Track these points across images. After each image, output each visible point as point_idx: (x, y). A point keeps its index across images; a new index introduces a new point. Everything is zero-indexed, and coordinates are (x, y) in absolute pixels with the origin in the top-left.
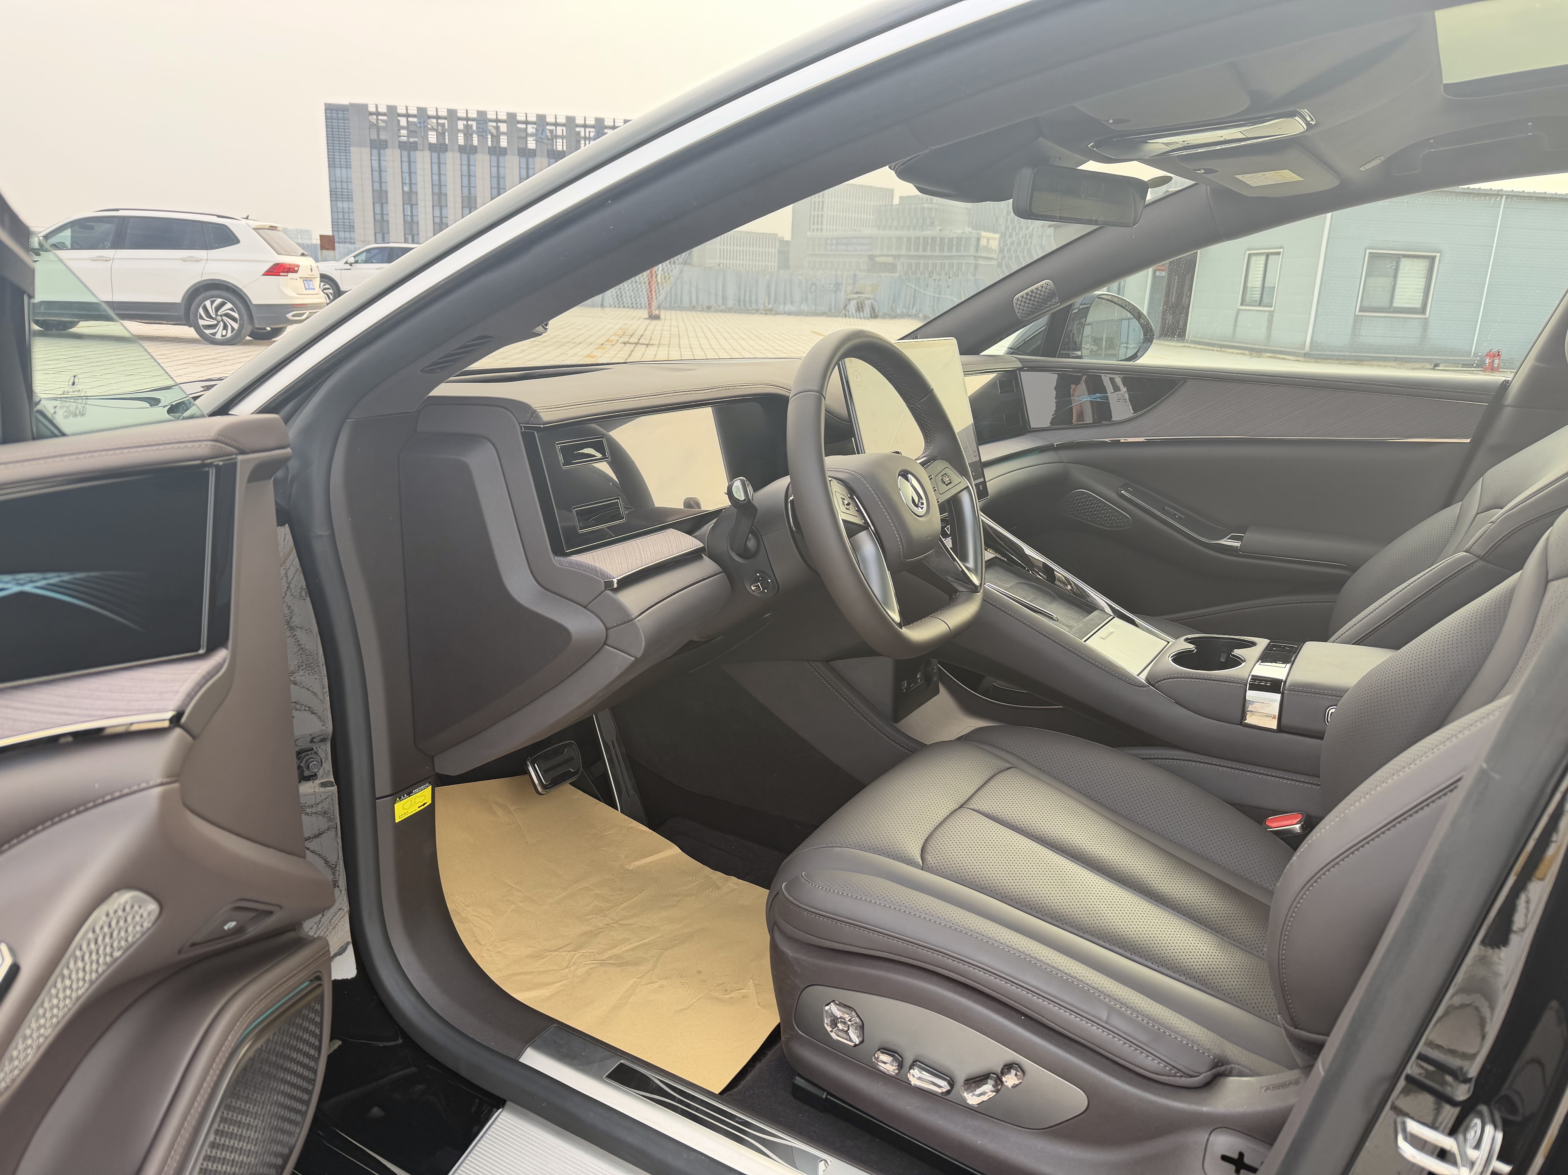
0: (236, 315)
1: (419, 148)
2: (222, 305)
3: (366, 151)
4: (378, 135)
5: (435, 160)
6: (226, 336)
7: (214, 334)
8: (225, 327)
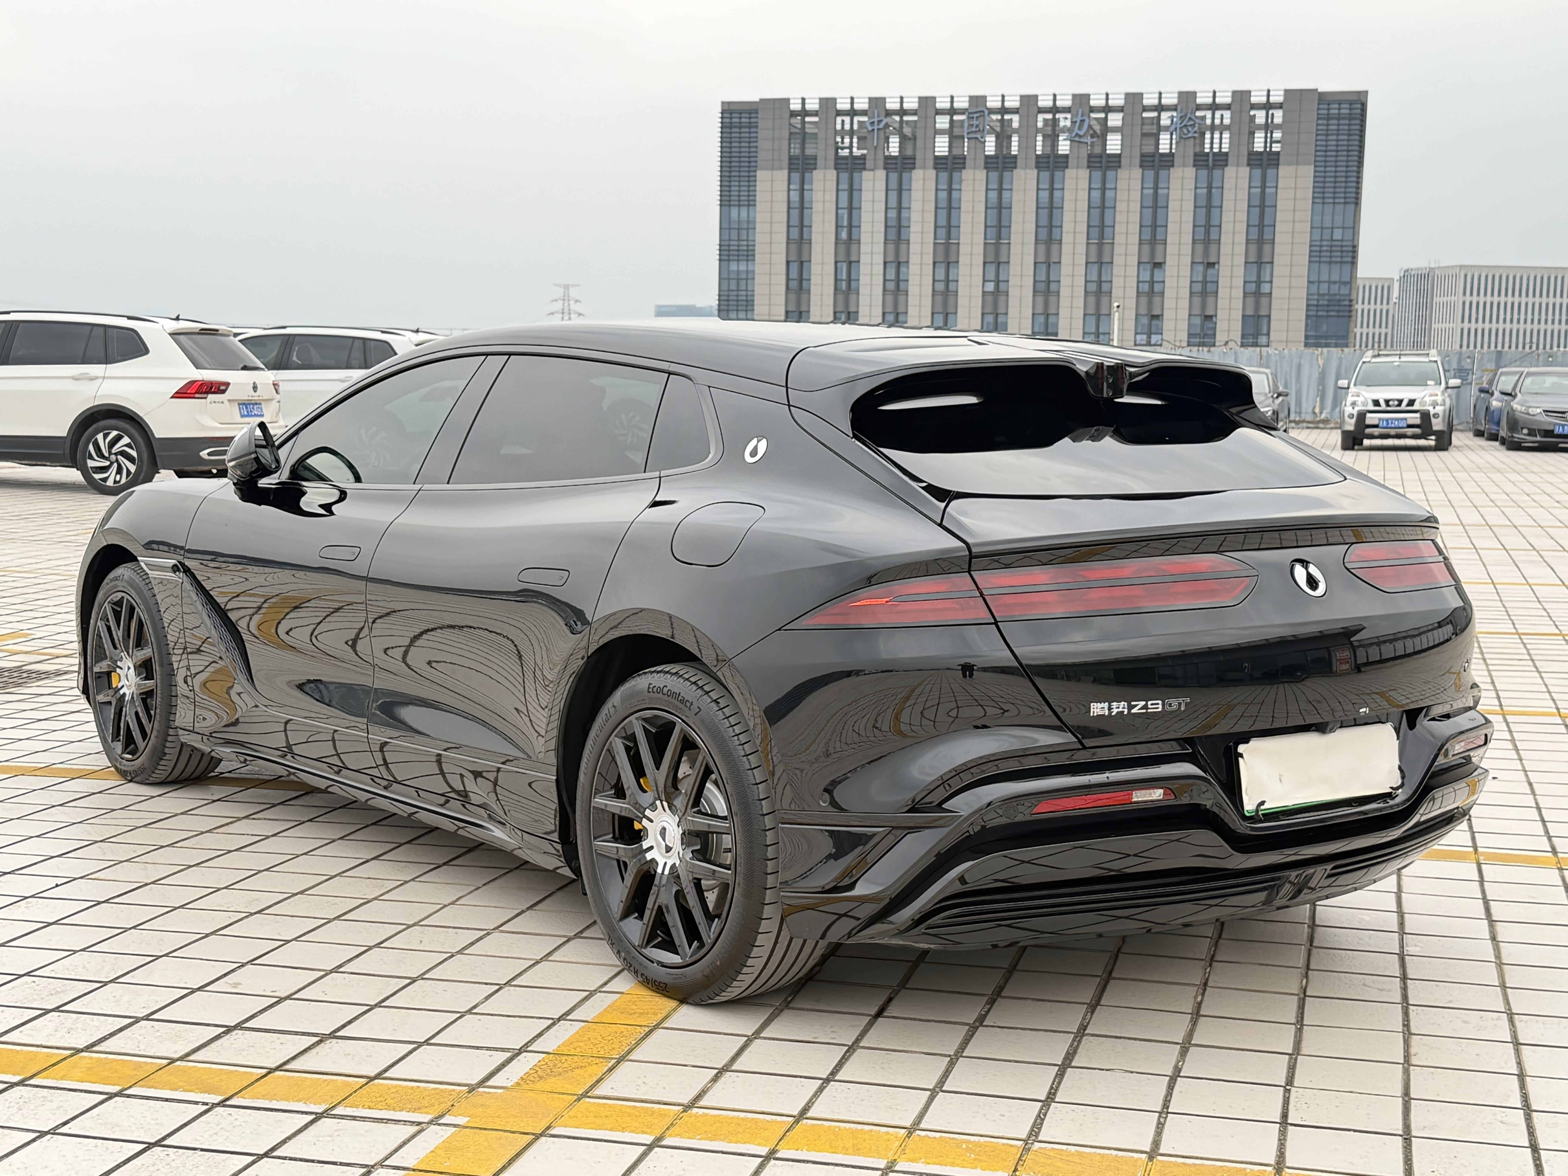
0: (134, 453)
1: (867, 166)
2: (118, 439)
3: (782, 175)
4: (803, 148)
5: (894, 185)
6: (119, 482)
7: (105, 480)
8: (119, 471)
